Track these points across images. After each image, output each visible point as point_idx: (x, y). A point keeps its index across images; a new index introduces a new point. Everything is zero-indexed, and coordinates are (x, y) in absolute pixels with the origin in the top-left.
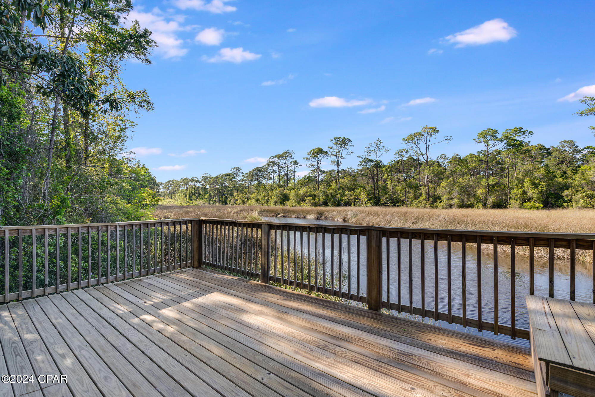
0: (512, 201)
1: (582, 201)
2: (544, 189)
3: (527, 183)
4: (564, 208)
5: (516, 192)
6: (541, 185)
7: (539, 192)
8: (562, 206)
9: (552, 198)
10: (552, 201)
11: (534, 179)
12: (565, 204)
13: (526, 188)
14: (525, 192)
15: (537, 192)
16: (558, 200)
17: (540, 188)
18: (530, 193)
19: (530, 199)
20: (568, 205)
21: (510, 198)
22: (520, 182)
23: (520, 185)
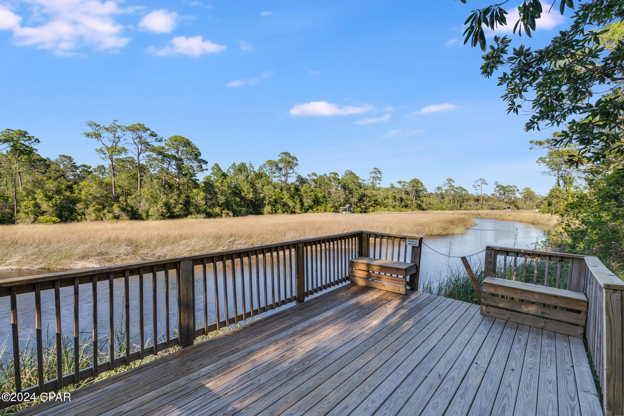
0: (22, 215)
1: (93, 215)
2: (58, 202)
3: (39, 195)
4: (78, 221)
5: (27, 204)
6: (54, 197)
7: (53, 205)
8: (76, 219)
9: (65, 211)
10: (65, 214)
11: (46, 190)
12: (79, 218)
13: (38, 201)
14: (37, 205)
15: (51, 205)
16: (72, 213)
17: (54, 200)
18: (45, 206)
19: (43, 213)
20: (81, 218)
21: (18, 212)
22: (30, 193)
23: (30, 197)
